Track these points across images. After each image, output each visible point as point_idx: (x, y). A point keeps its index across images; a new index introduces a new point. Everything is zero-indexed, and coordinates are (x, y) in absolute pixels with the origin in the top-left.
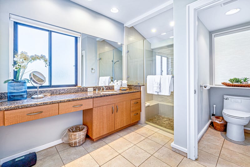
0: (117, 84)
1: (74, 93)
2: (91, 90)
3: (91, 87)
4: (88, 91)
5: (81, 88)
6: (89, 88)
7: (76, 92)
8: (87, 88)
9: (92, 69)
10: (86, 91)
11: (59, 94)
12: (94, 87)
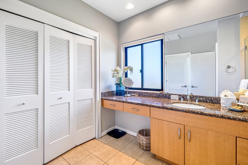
0: (225, 96)
1: (156, 98)
2: (175, 98)
3: (175, 95)
4: (171, 98)
5: (163, 94)
6: (173, 95)
7: (157, 97)
8: (170, 95)
9: (229, 67)
10: (169, 98)
11: (144, 96)
12: (179, 95)
